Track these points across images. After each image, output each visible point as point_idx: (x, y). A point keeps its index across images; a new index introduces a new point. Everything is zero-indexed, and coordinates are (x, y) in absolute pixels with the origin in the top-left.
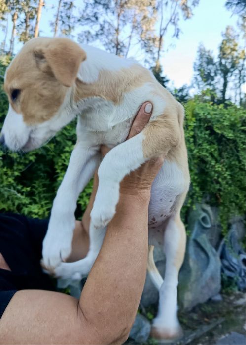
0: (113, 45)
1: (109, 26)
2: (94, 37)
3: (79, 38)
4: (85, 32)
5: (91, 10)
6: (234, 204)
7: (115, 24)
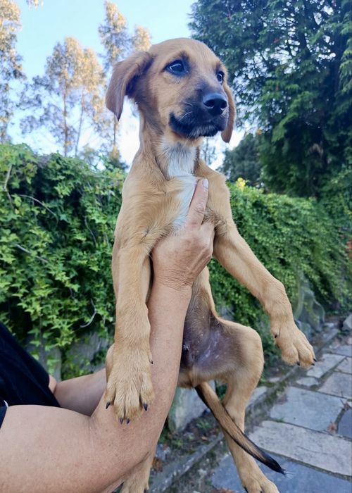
0: (62, 131)
1: (55, 109)
2: (39, 123)
3: (21, 125)
4: (28, 117)
5: (33, 92)
6: (220, 294)
7: (62, 106)
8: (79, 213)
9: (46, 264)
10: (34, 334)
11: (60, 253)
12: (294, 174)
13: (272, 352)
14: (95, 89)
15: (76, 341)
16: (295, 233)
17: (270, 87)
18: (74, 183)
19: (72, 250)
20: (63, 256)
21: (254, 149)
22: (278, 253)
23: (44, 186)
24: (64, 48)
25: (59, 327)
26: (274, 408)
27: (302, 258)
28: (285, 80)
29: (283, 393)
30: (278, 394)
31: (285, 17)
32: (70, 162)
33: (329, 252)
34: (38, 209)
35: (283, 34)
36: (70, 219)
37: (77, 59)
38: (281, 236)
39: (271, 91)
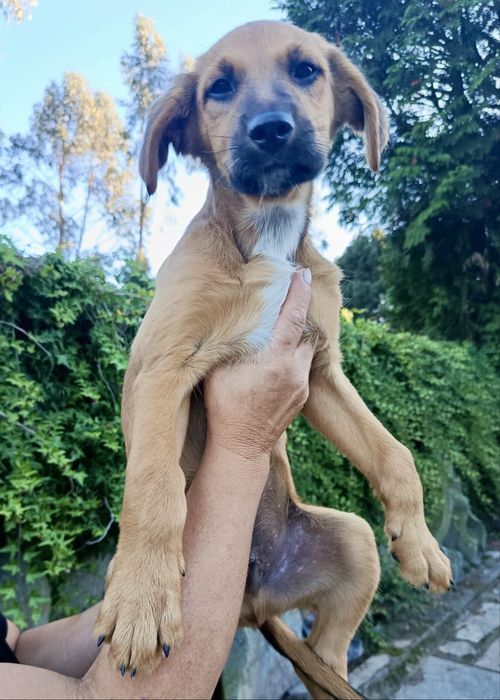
0: (54, 224)
1: (44, 189)
2: (17, 210)
5: (9, 159)
7: (56, 184)
8: (88, 354)
9: (32, 436)
10: (8, 555)
11: (58, 418)
12: (441, 303)
13: (398, 597)
14: (111, 159)
15: (78, 567)
16: (440, 399)
17: (402, 159)
18: (82, 304)
19: (74, 415)
20: (60, 425)
21: (369, 262)
22: (411, 431)
23: (33, 307)
24: (61, 90)
25: (51, 543)
26: (401, 691)
27: (452, 441)
28: (429, 146)
29: (417, 667)
30: (408, 668)
31: (430, 44)
32: (76, 268)
33: (496, 432)
34: (21, 345)
35: (425, 73)
36: (73, 363)
37: (83, 107)
38: (417, 404)
39: (403, 164)
